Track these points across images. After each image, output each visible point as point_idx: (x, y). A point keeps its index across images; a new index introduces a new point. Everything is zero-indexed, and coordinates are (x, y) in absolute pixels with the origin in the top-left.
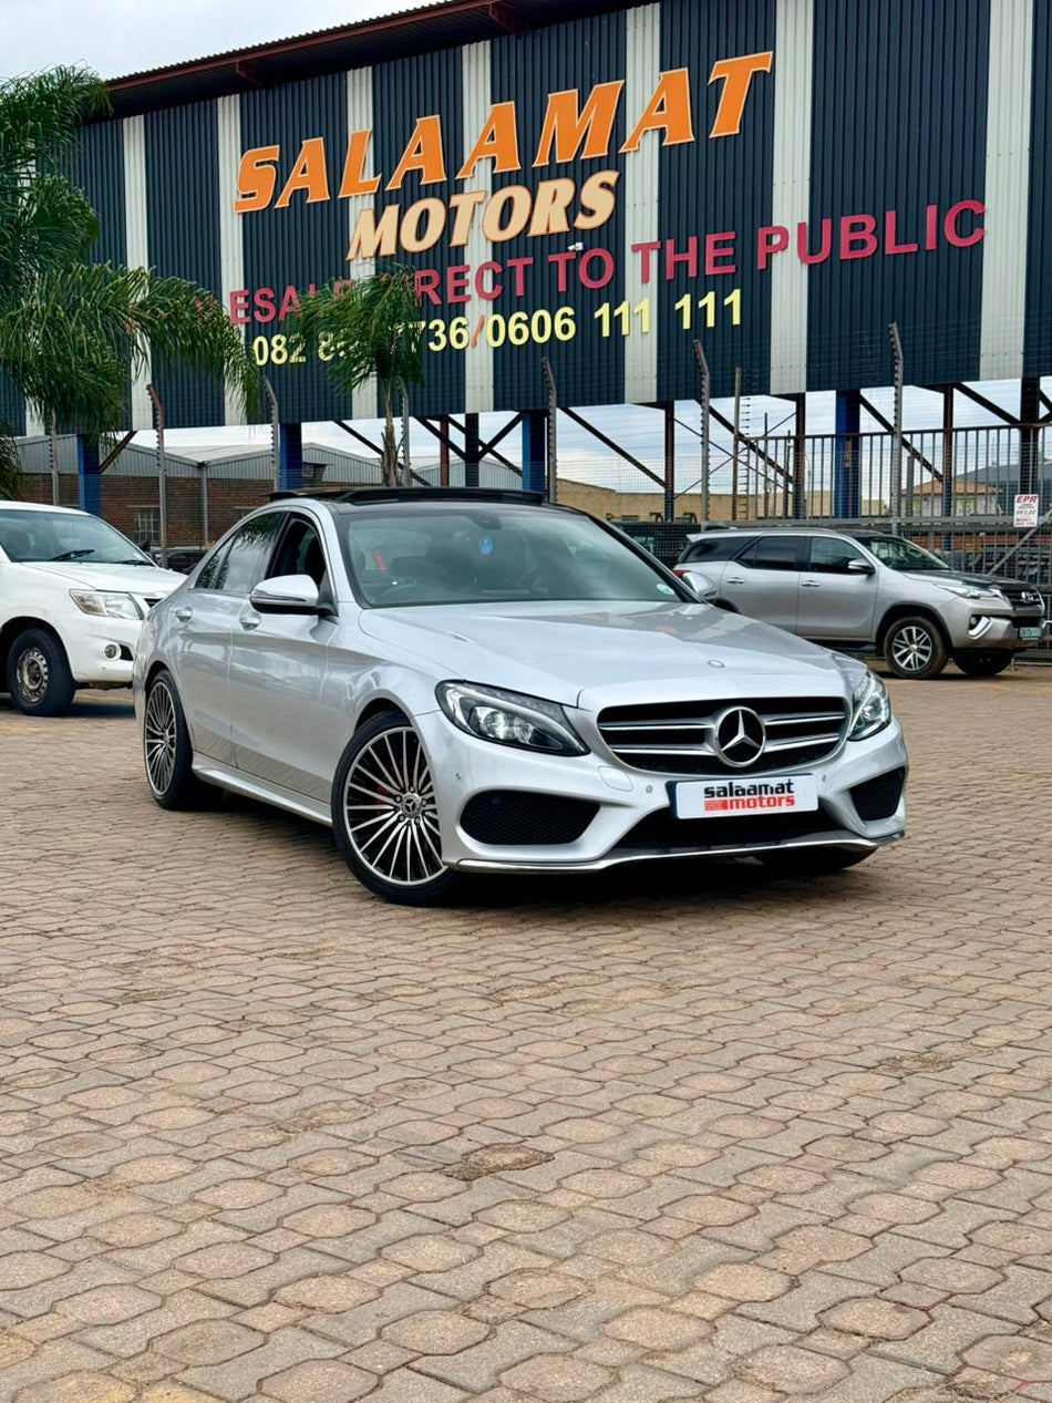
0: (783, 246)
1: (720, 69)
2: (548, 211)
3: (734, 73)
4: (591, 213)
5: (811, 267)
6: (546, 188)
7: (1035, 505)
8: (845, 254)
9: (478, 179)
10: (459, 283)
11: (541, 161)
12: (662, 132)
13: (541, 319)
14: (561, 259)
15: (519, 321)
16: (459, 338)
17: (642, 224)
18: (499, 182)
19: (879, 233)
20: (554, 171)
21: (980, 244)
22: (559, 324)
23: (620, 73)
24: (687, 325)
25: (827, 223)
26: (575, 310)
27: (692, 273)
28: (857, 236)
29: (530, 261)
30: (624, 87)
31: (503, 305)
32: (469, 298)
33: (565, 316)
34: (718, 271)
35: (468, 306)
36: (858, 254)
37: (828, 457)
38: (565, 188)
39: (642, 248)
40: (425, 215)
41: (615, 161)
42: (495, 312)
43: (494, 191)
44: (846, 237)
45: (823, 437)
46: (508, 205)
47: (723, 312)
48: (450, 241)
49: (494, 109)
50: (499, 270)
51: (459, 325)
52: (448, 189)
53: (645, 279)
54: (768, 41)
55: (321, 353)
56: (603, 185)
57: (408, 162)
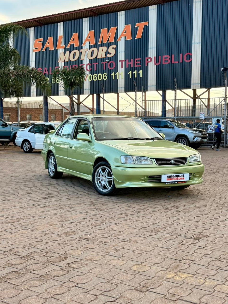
0: (151, 61)
1: (137, 25)
2: (101, 53)
3: (140, 26)
4: (110, 54)
5: (156, 65)
6: (101, 48)
7: (204, 115)
8: (163, 63)
9: (86, 46)
11: (100, 43)
12: (125, 37)
13: (100, 75)
14: (104, 63)
15: (95, 76)
17: (121, 56)
18: (91, 47)
19: (171, 58)
20: (102, 45)
21: (191, 61)
22: (104, 76)
23: (116, 25)
24: (131, 77)
25: (160, 57)
26: (107, 74)
27: (132, 66)
28: (166, 59)
29: (97, 63)
30: (117, 28)
31: (92, 72)
33: (105, 75)
34: (137, 66)
36: (166, 63)
38: (105, 48)
39: (122, 61)
40: (75, 53)
41: (115, 43)
42: (90, 74)
43: (90, 49)
44: (164, 60)
46: (93, 52)
47: (138, 74)
48: (80, 59)
49: (90, 32)
50: (91, 65)
52: (80, 48)
53: (122, 67)
54: (147, 20)
55: (52, 82)
56: (113, 48)
57: (71, 42)
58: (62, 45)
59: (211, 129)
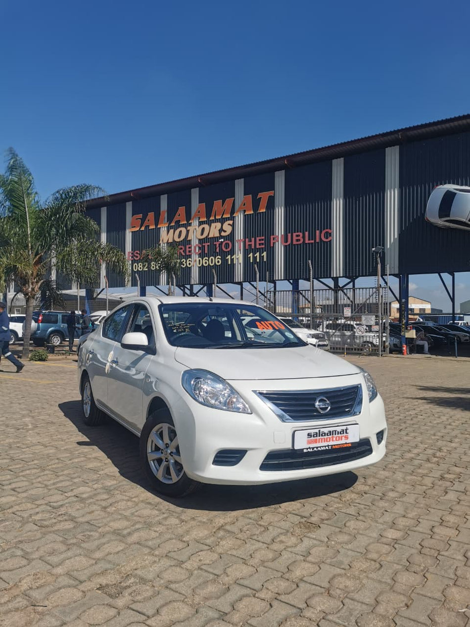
0: (278, 241)
1: (260, 195)
2: (214, 231)
3: (264, 196)
4: (226, 231)
5: (285, 246)
6: (213, 225)
7: (351, 311)
8: (295, 242)
9: (195, 222)
11: (212, 218)
12: (244, 211)
13: (212, 259)
14: (217, 243)
15: (206, 259)
16: (190, 264)
17: (239, 234)
18: (201, 223)
19: (304, 237)
20: (216, 221)
21: (331, 241)
22: (217, 260)
23: (234, 196)
24: (251, 261)
25: (289, 235)
26: (221, 257)
27: (253, 247)
28: (298, 238)
29: (209, 244)
30: (234, 200)
31: (202, 255)
32: (192, 253)
33: (218, 258)
34: (260, 247)
35: (192, 256)
36: (298, 243)
37: (290, 296)
38: (219, 225)
39: (239, 241)
40: (181, 232)
41: (232, 218)
42: (199, 257)
43: (199, 226)
44: (295, 238)
45: (289, 291)
46: (203, 229)
47: (261, 257)
48: (187, 238)
49: (200, 205)
50: (200, 246)
51: (190, 261)
52: (187, 225)
53: (240, 249)
55: (152, 268)
56: (229, 224)
57: (176, 218)
58: (166, 221)
59: (360, 331)
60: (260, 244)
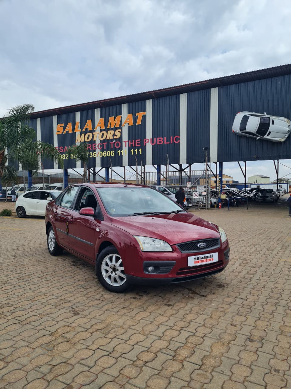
0: (148, 142)
1: (137, 114)
2: (110, 135)
3: (140, 115)
4: (117, 136)
5: (153, 145)
6: (109, 132)
7: (190, 183)
8: (158, 143)
9: (98, 130)
10: (95, 146)
11: (108, 127)
12: (128, 124)
13: (109, 153)
14: (112, 143)
15: (105, 153)
16: (95, 155)
17: (125, 138)
18: (101, 131)
19: (163, 140)
20: (110, 129)
21: (179, 143)
22: (112, 153)
23: (121, 114)
24: (133, 154)
25: (155, 139)
26: (114, 151)
27: (133, 146)
28: (160, 141)
29: (107, 143)
30: (122, 117)
31: (102, 150)
32: (96, 149)
35: (96, 150)
36: (160, 144)
38: (112, 132)
39: (125, 142)
40: (89, 135)
41: (121, 128)
42: (101, 151)
43: (100, 132)
44: (158, 141)
45: (155, 172)
46: (103, 134)
47: (139, 152)
48: (93, 139)
49: (101, 119)
50: (101, 144)
51: (95, 153)
52: (93, 131)
53: (126, 147)
54: (145, 110)
55: (71, 157)
56: (119, 132)
57: (86, 127)
58: (79, 129)
59: (196, 195)
60: (137, 144)
